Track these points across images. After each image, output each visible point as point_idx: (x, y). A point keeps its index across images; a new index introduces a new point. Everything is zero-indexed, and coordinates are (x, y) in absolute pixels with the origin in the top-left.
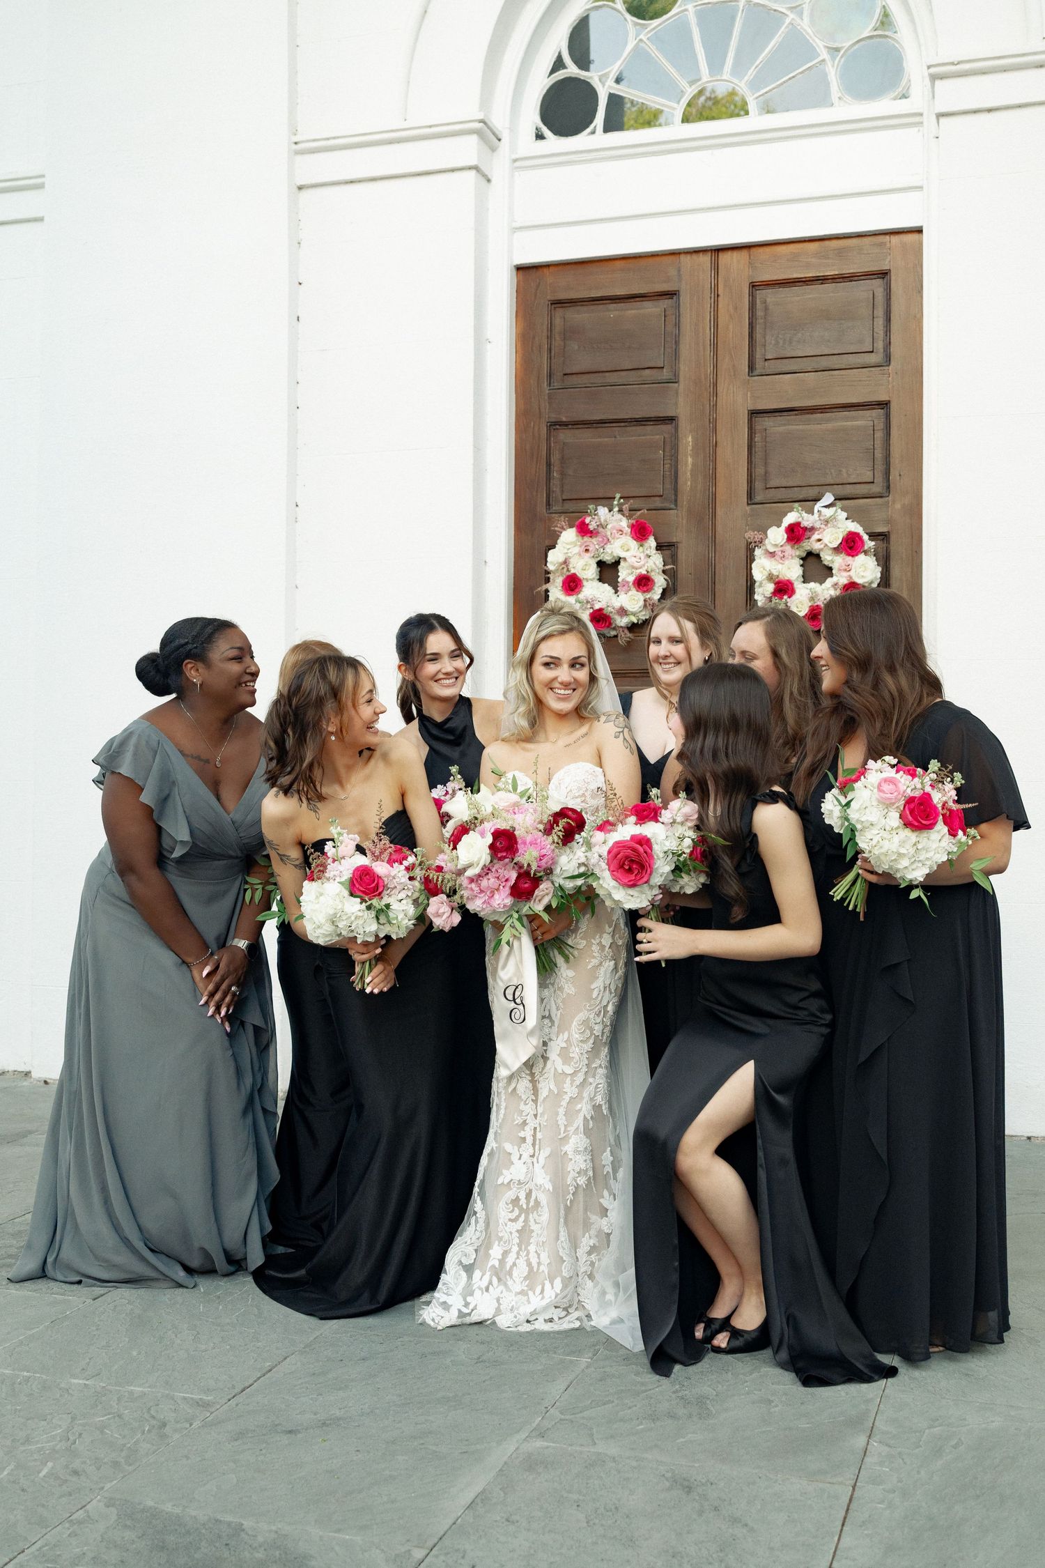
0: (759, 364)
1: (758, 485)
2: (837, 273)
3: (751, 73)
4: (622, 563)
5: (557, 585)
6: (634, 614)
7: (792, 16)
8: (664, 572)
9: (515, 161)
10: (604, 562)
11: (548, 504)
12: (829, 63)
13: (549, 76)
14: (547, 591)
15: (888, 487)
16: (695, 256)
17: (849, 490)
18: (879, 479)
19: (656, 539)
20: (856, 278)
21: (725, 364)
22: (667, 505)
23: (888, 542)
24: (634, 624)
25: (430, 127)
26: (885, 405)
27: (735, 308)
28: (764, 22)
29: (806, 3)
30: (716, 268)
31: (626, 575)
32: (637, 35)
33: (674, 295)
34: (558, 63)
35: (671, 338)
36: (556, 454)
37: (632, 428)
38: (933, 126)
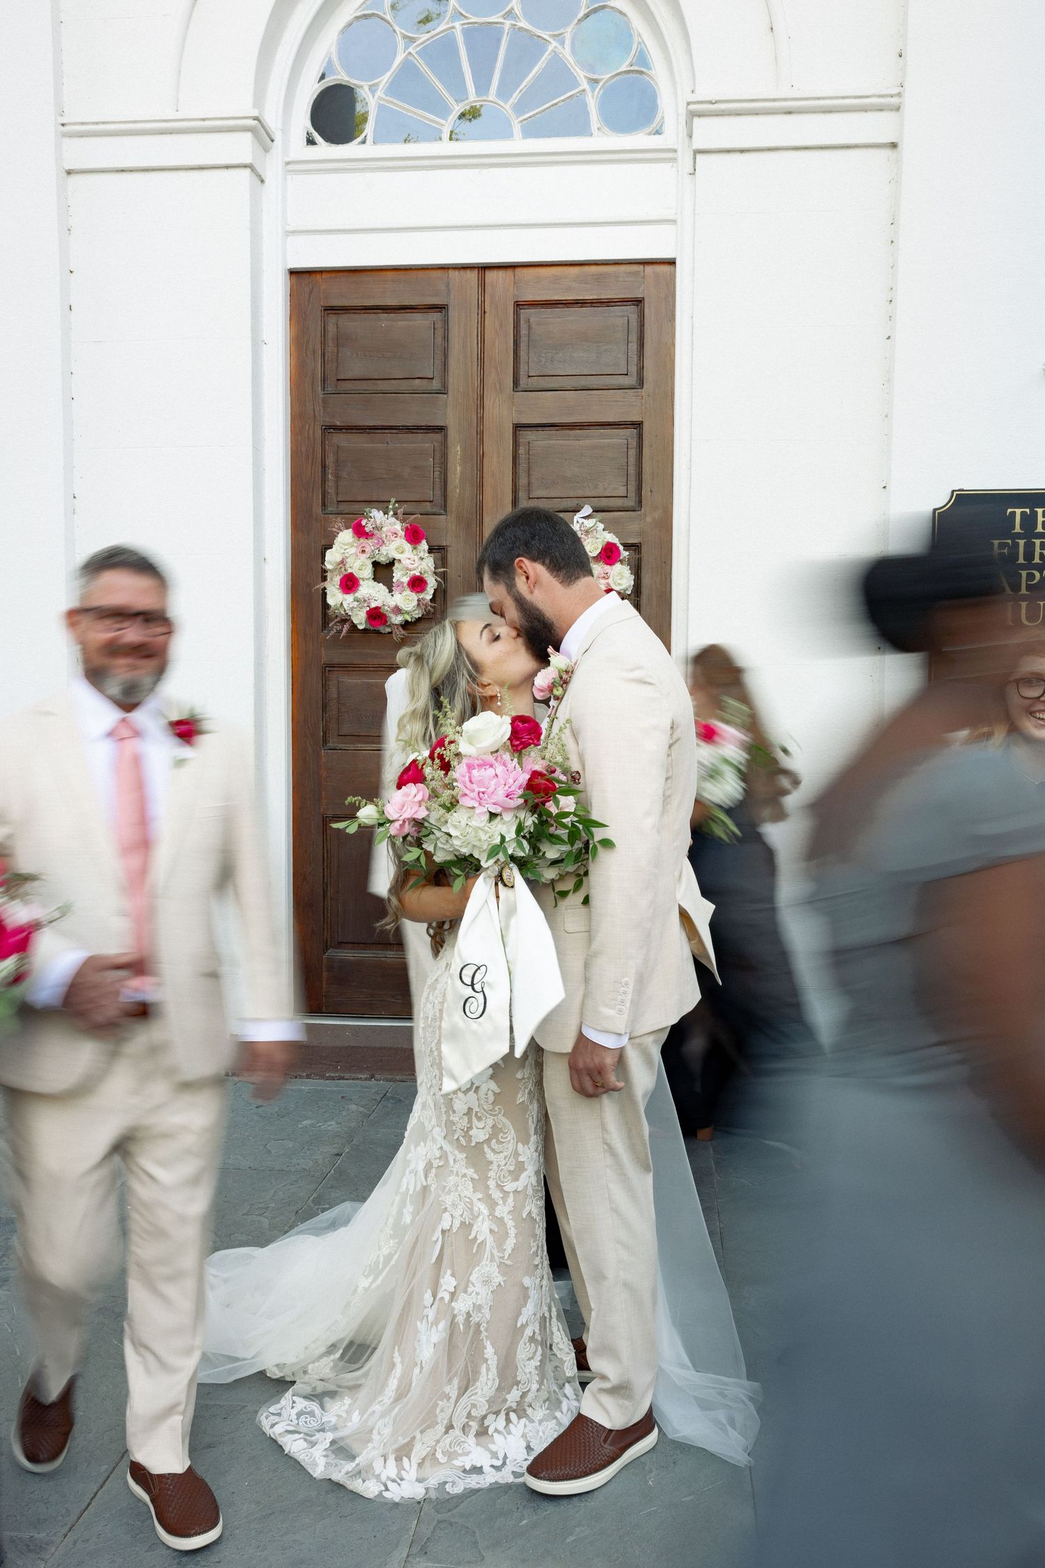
0: (523, 382)
1: (522, 495)
2: (595, 297)
3: (516, 96)
4: (397, 564)
5: (335, 583)
6: (408, 613)
7: (554, 44)
8: (435, 573)
9: (288, 163)
10: (379, 563)
11: (324, 505)
12: (590, 94)
13: (319, 82)
14: (325, 588)
15: (640, 502)
16: (462, 272)
17: (604, 503)
18: (632, 494)
19: (427, 542)
20: (613, 304)
21: (490, 379)
22: (435, 510)
23: (640, 553)
24: (407, 622)
25: (203, 120)
26: (638, 425)
27: (501, 325)
28: (528, 46)
29: (568, 32)
30: (482, 285)
31: (400, 576)
32: (406, 48)
33: (443, 309)
34: (328, 68)
35: (439, 347)
36: (331, 457)
37: (403, 435)
38: (687, 163)
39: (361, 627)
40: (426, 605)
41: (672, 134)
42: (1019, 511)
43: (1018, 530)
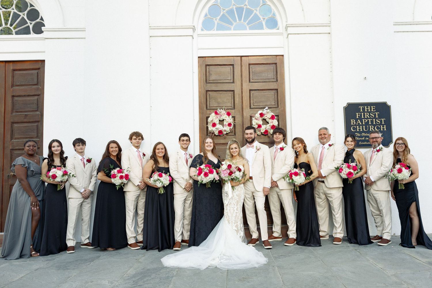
0: (251, 80)
1: (252, 105)
2: (266, 63)
3: (247, 21)
4: (225, 120)
5: (210, 125)
6: (227, 131)
7: (255, 11)
8: (233, 122)
9: (198, 35)
10: (220, 120)
11: (207, 108)
12: (263, 21)
13: (204, 18)
14: (208, 126)
15: (278, 106)
16: (237, 57)
17: (270, 106)
18: (276, 104)
19: (231, 116)
20: (270, 64)
21: (244, 80)
22: (232, 108)
23: (278, 117)
24: (227, 133)
25: (182, 26)
26: (277, 90)
27: (246, 69)
28: (249, 12)
29: (258, 9)
30: (241, 60)
31: (225, 123)
32: (223, 11)
33: (233, 65)
34: (206, 15)
35: (232, 73)
36: (208, 97)
37: (224, 92)
38: (286, 36)
39: (217, 135)
40: (232, 129)
41: (282, 29)
42: (361, 107)
43: (361, 111)
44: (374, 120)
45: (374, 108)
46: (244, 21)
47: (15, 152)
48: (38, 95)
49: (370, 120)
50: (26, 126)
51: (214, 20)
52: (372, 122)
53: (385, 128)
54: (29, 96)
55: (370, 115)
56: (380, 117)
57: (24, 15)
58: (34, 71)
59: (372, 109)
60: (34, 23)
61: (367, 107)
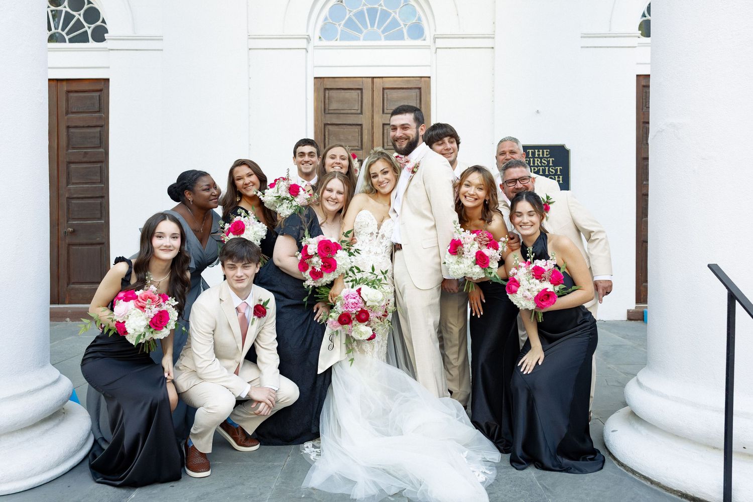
0: (385, 111)
1: (385, 144)
2: (406, 87)
3: (382, 28)
7: (394, 14)
9: (315, 46)
12: (404, 28)
13: (323, 22)
16: (367, 78)
20: (412, 89)
21: (376, 109)
25: (292, 35)
27: (379, 94)
28: (386, 15)
29: (398, 11)
30: (373, 82)
32: (349, 13)
33: (361, 89)
34: (326, 19)
35: (360, 101)
36: (327, 133)
37: (348, 127)
38: (433, 50)
41: (429, 41)
42: (530, 151)
43: (530, 156)
44: (547, 168)
45: (548, 153)
46: (379, 27)
47: (72, 202)
48: (102, 126)
49: (541, 168)
50: (86, 168)
51: (337, 26)
52: (544, 171)
53: (561, 179)
54: (89, 127)
55: (541, 162)
56: (555, 164)
57: (80, 15)
58: (96, 93)
59: (545, 153)
60: (93, 26)
61: (539, 151)
